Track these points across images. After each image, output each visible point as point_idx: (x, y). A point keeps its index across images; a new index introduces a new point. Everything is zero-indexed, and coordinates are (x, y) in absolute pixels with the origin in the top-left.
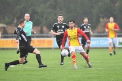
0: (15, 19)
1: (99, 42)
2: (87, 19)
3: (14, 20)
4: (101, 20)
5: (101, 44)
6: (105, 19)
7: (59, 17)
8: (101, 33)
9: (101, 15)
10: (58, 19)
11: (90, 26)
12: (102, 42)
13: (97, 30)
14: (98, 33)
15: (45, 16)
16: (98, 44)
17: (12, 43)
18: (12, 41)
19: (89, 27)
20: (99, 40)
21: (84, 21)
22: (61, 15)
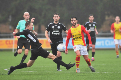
0: (10, 17)
1: (104, 43)
2: (92, 17)
3: (8, 18)
4: (107, 18)
5: (107, 45)
6: (111, 17)
7: (55, 16)
8: (106, 33)
9: (106, 13)
10: (54, 18)
11: (96, 25)
12: (108, 43)
13: (102, 30)
14: (103, 33)
15: (43, 14)
16: (103, 45)
17: (6, 44)
18: (6, 42)
19: (94, 25)
20: (105, 41)
21: (90, 19)
22: (57, 14)
